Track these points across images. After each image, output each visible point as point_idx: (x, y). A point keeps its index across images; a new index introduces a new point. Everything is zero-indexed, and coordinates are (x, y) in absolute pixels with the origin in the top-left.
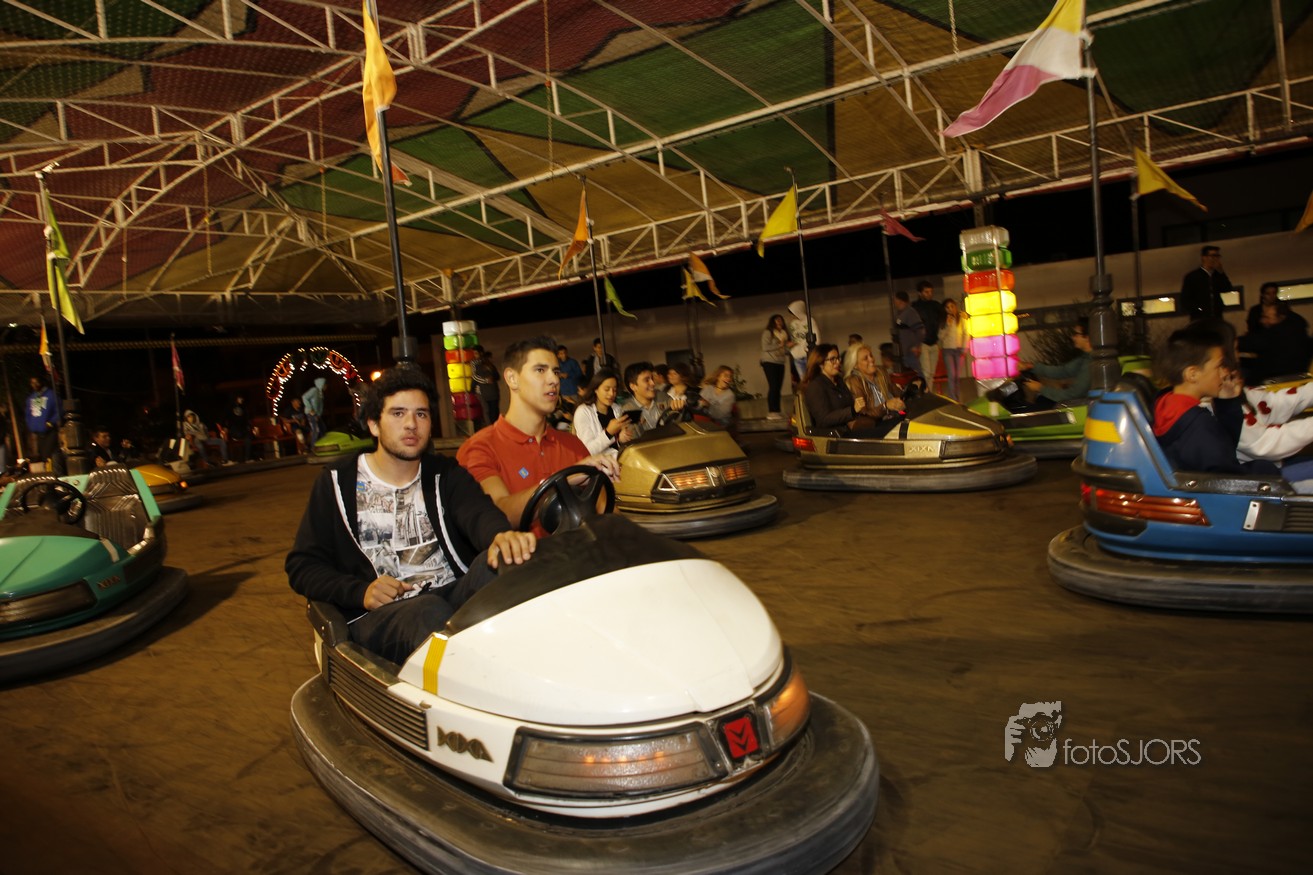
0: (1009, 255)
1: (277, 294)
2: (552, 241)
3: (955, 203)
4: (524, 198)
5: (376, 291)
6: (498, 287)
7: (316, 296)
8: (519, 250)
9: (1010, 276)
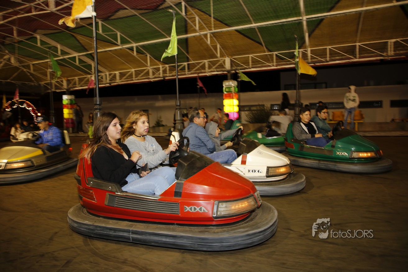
0: (237, 89)
2: (101, 72)
3: (223, 72)
5: (40, 83)
6: (83, 85)
7: (18, 82)
9: (237, 95)
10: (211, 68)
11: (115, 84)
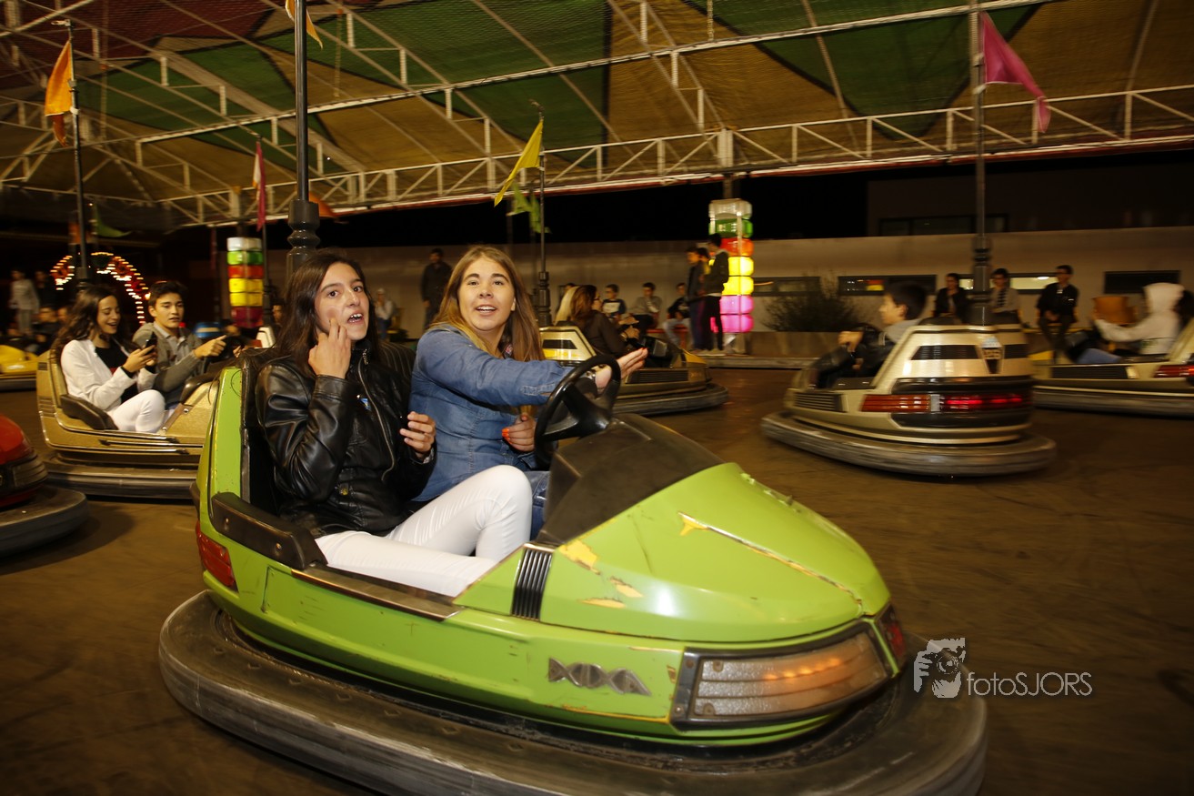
0: (750, 227)
1: (54, 192)
2: (341, 169)
3: (710, 175)
4: (316, 124)
5: (162, 200)
9: (750, 245)
10: (675, 162)
11: (384, 206)
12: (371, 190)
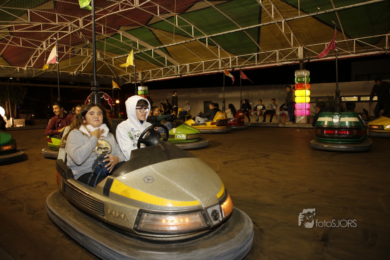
0: (309, 79)
1: (90, 74)
2: (172, 64)
3: (294, 62)
4: (165, 51)
5: (119, 75)
6: (155, 77)
7: (101, 76)
8: (162, 66)
9: (309, 85)
10: (283, 58)
11: (185, 75)
12: (181, 70)
